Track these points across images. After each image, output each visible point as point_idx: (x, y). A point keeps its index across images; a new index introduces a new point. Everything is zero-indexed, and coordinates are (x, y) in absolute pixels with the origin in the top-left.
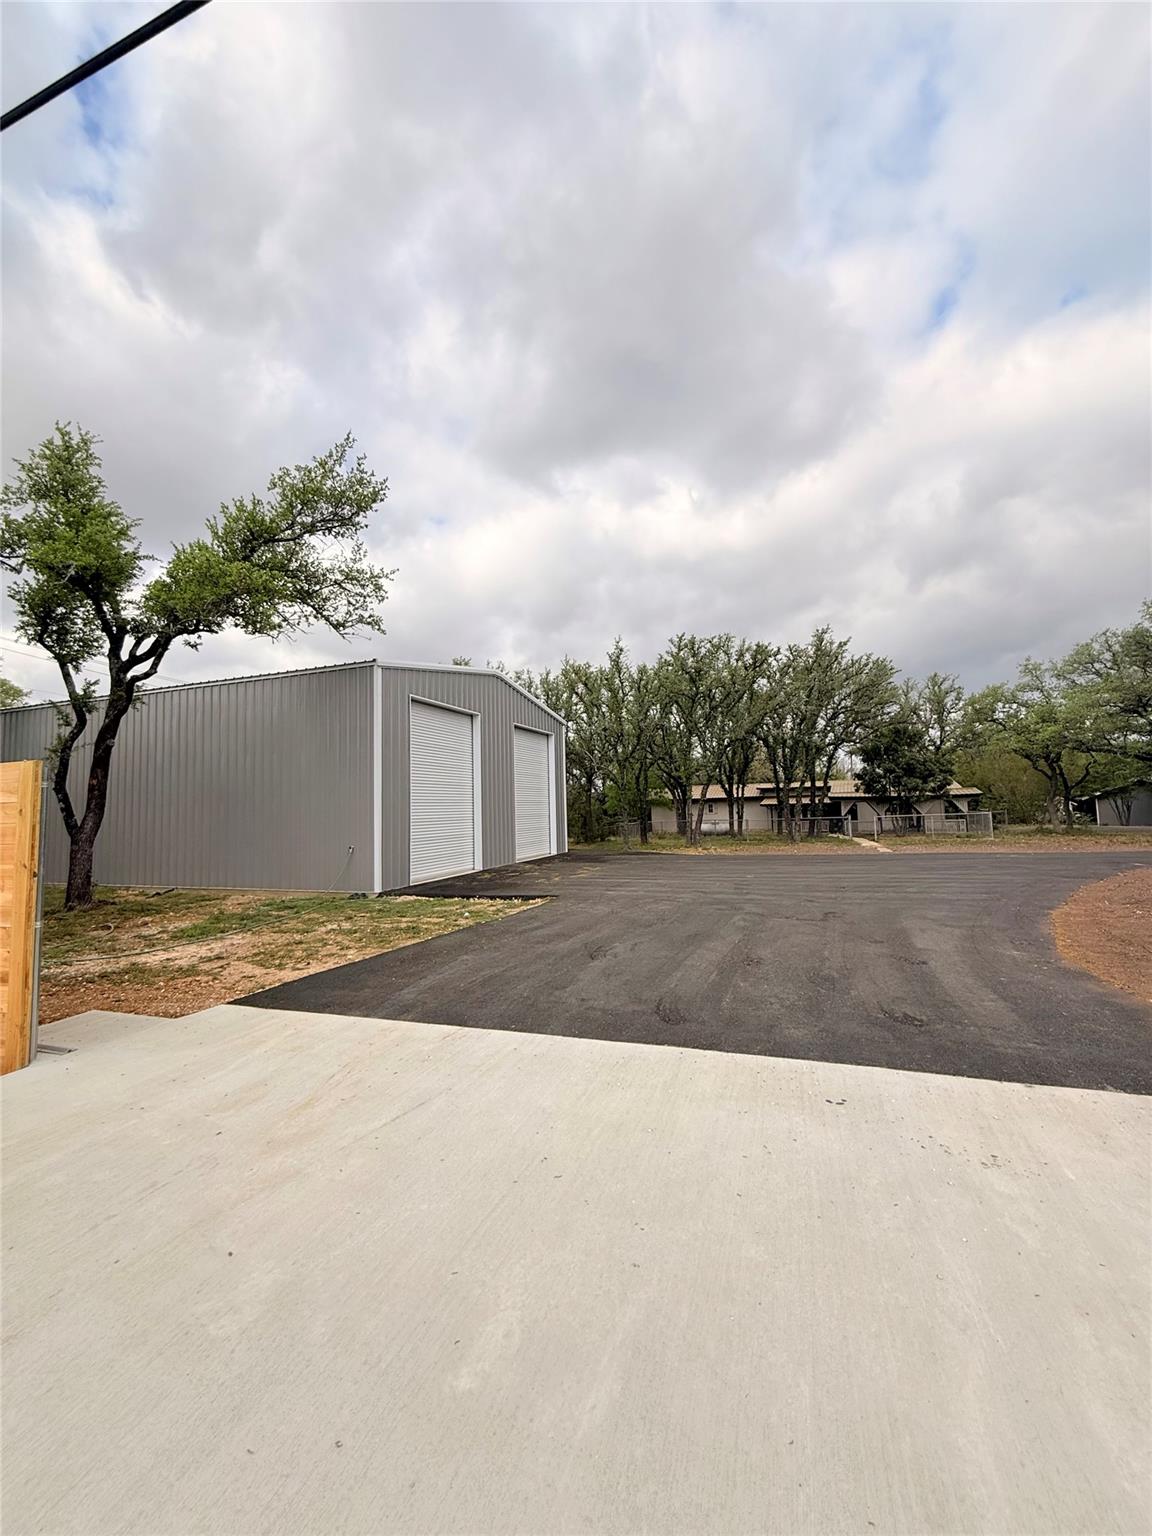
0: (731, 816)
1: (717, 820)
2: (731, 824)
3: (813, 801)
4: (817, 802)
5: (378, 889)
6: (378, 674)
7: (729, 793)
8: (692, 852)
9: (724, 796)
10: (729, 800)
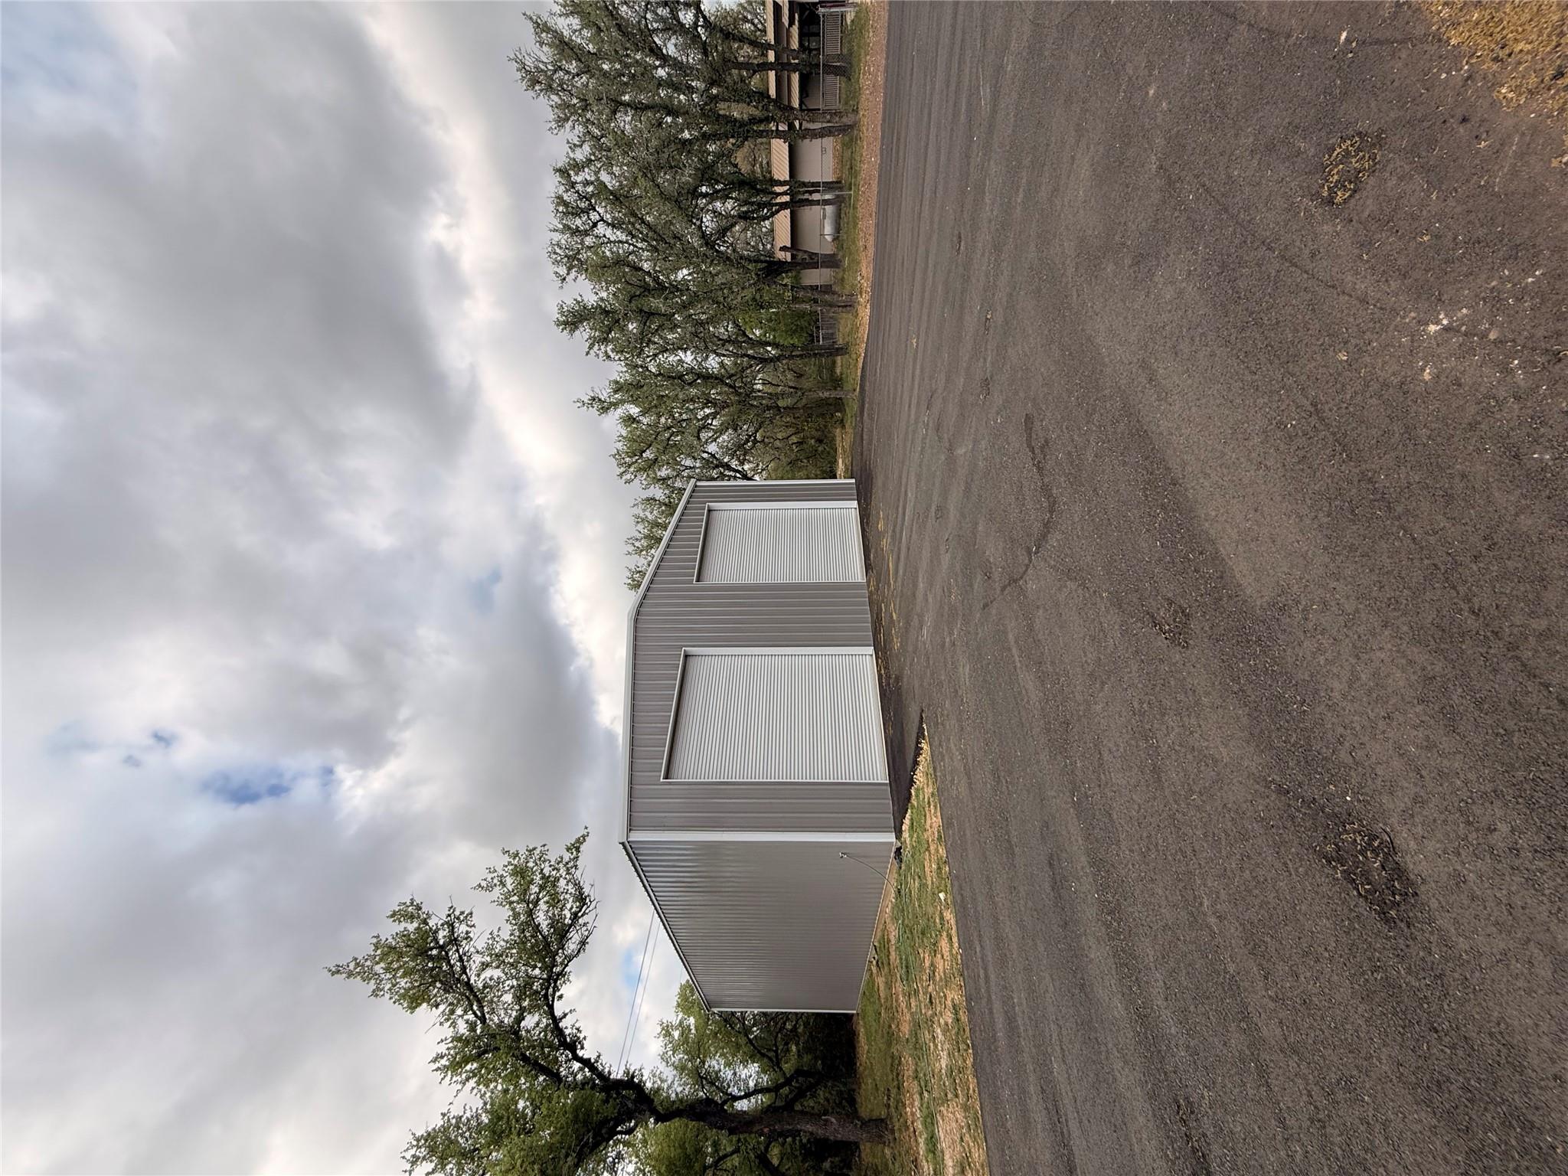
0: (817, 203)
1: (820, 224)
2: (826, 202)
3: (795, 68)
4: (797, 61)
5: (891, 838)
6: (637, 836)
7: (783, 206)
8: (865, 313)
9: (788, 211)
10: (796, 205)
